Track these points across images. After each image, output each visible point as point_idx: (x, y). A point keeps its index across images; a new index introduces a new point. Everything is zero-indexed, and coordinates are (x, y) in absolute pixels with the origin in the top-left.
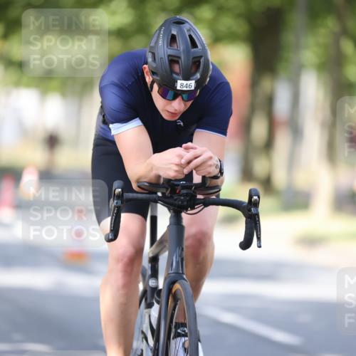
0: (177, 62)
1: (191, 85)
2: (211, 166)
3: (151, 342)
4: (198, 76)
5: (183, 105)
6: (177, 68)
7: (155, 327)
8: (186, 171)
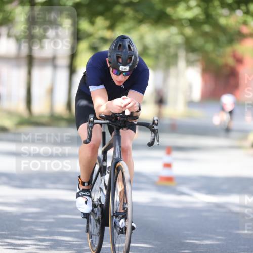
0: (121, 57)
1: (127, 68)
2: (136, 107)
3: (105, 192)
4: (131, 64)
5: (124, 78)
6: (121, 60)
7: (107, 185)
8: (124, 110)
